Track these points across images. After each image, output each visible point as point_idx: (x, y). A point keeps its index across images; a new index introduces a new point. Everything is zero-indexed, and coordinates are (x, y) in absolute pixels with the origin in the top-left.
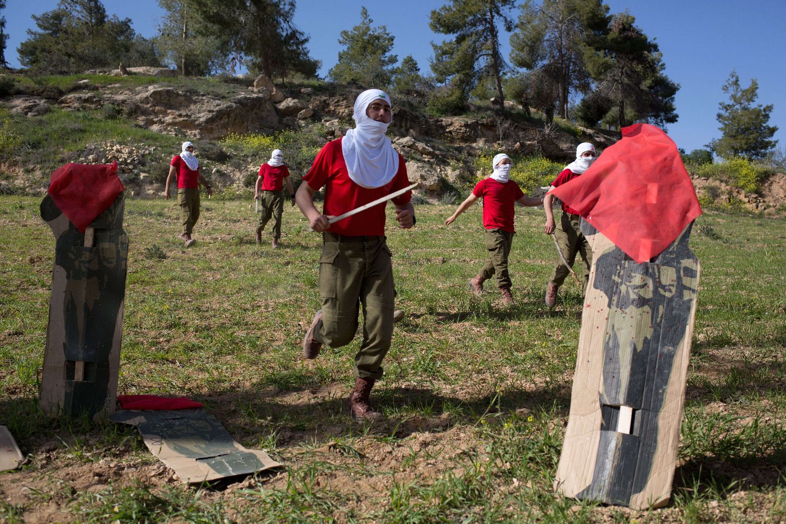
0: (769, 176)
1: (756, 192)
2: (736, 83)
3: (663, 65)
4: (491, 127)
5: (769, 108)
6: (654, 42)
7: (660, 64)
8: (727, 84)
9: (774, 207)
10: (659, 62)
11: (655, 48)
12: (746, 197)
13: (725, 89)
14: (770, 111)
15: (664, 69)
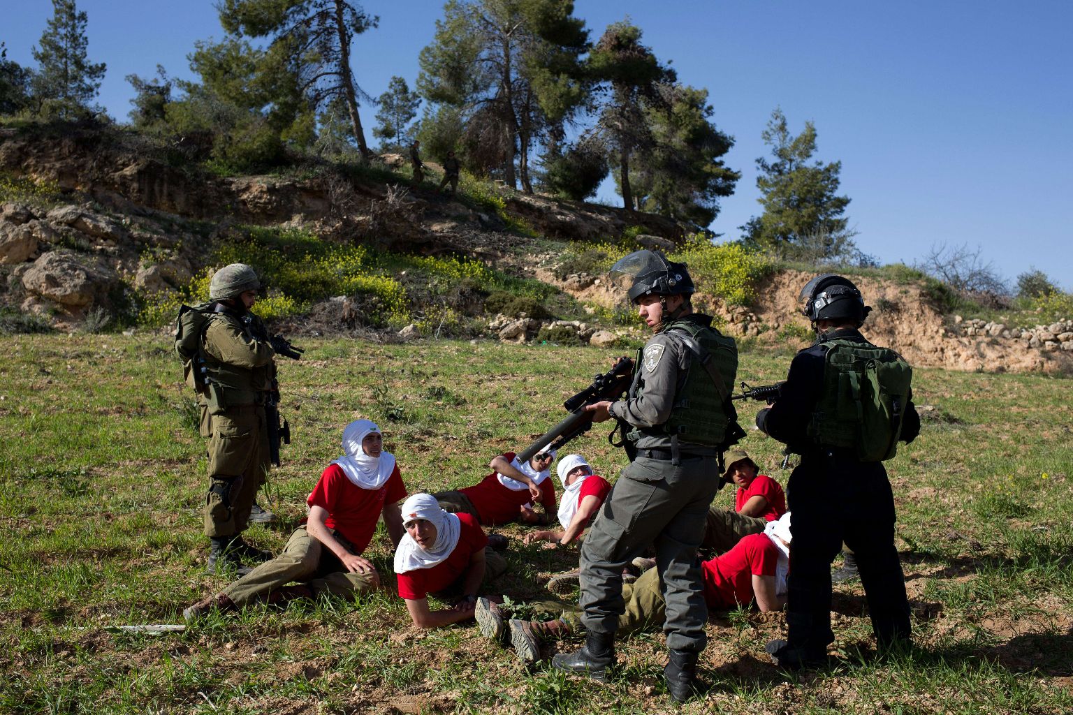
0: (773, 274)
1: (745, 302)
2: (782, 128)
3: (710, 108)
4: (318, 193)
5: (835, 167)
6: (669, 67)
7: (705, 107)
8: (768, 129)
9: (775, 329)
10: (703, 104)
11: (672, 76)
12: (728, 312)
13: (767, 136)
14: (836, 172)
15: (712, 114)
